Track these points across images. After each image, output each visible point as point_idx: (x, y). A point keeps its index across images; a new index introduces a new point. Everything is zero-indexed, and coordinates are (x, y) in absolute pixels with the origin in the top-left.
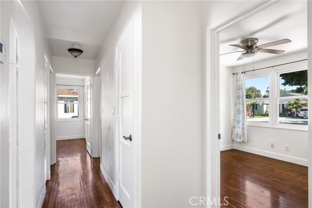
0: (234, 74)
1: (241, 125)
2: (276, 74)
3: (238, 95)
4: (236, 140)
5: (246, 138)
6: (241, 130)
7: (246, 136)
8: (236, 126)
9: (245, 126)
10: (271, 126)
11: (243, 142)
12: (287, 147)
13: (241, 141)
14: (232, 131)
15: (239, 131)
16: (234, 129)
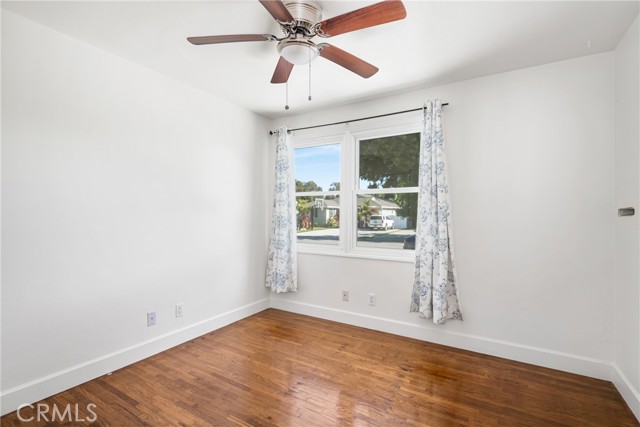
0: (271, 133)
1: (283, 253)
2: (353, 139)
3: (278, 182)
4: (273, 289)
5: (295, 283)
6: (285, 264)
7: (295, 278)
8: (275, 255)
9: (294, 255)
10: (343, 254)
11: (290, 291)
12: (372, 298)
13: (285, 290)
14: (267, 267)
15: (280, 266)
16: (270, 262)
